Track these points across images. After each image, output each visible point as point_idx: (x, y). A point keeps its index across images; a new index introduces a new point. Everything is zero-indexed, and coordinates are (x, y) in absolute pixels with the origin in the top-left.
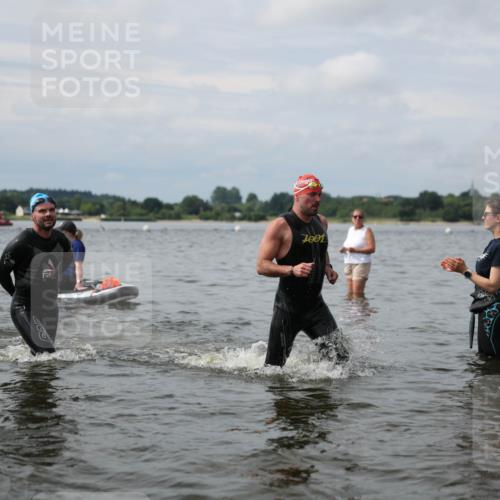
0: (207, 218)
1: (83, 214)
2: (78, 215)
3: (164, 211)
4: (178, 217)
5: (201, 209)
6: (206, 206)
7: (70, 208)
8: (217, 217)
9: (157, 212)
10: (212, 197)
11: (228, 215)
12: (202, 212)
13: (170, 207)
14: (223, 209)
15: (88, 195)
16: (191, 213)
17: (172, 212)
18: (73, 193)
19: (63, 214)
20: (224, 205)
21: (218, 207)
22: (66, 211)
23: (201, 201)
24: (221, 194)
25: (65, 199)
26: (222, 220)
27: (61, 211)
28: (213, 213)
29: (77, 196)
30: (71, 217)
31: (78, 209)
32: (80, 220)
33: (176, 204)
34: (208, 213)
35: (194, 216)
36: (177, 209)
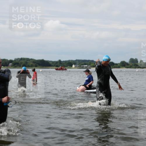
0: (128, 68)
1: (91, 67)
2: (90, 67)
3: (115, 65)
4: (119, 67)
5: (126, 65)
6: (127, 64)
7: (88, 65)
8: (131, 67)
9: (113, 66)
10: (129, 62)
11: (134, 67)
12: (126, 66)
13: (117, 64)
14: (132, 65)
15: (93, 61)
16: (123, 66)
17: (117, 66)
18: (88, 61)
19: (86, 67)
20: (133, 63)
21: (131, 64)
22: (87, 66)
23: (126, 62)
24: (132, 60)
25: (86, 62)
26: (132, 68)
27: (85, 66)
28: (130, 66)
29: (90, 61)
30: (88, 68)
31: (90, 65)
32: (90, 68)
33: (118, 64)
34: (128, 66)
35: (124, 67)
36: (119, 65)
